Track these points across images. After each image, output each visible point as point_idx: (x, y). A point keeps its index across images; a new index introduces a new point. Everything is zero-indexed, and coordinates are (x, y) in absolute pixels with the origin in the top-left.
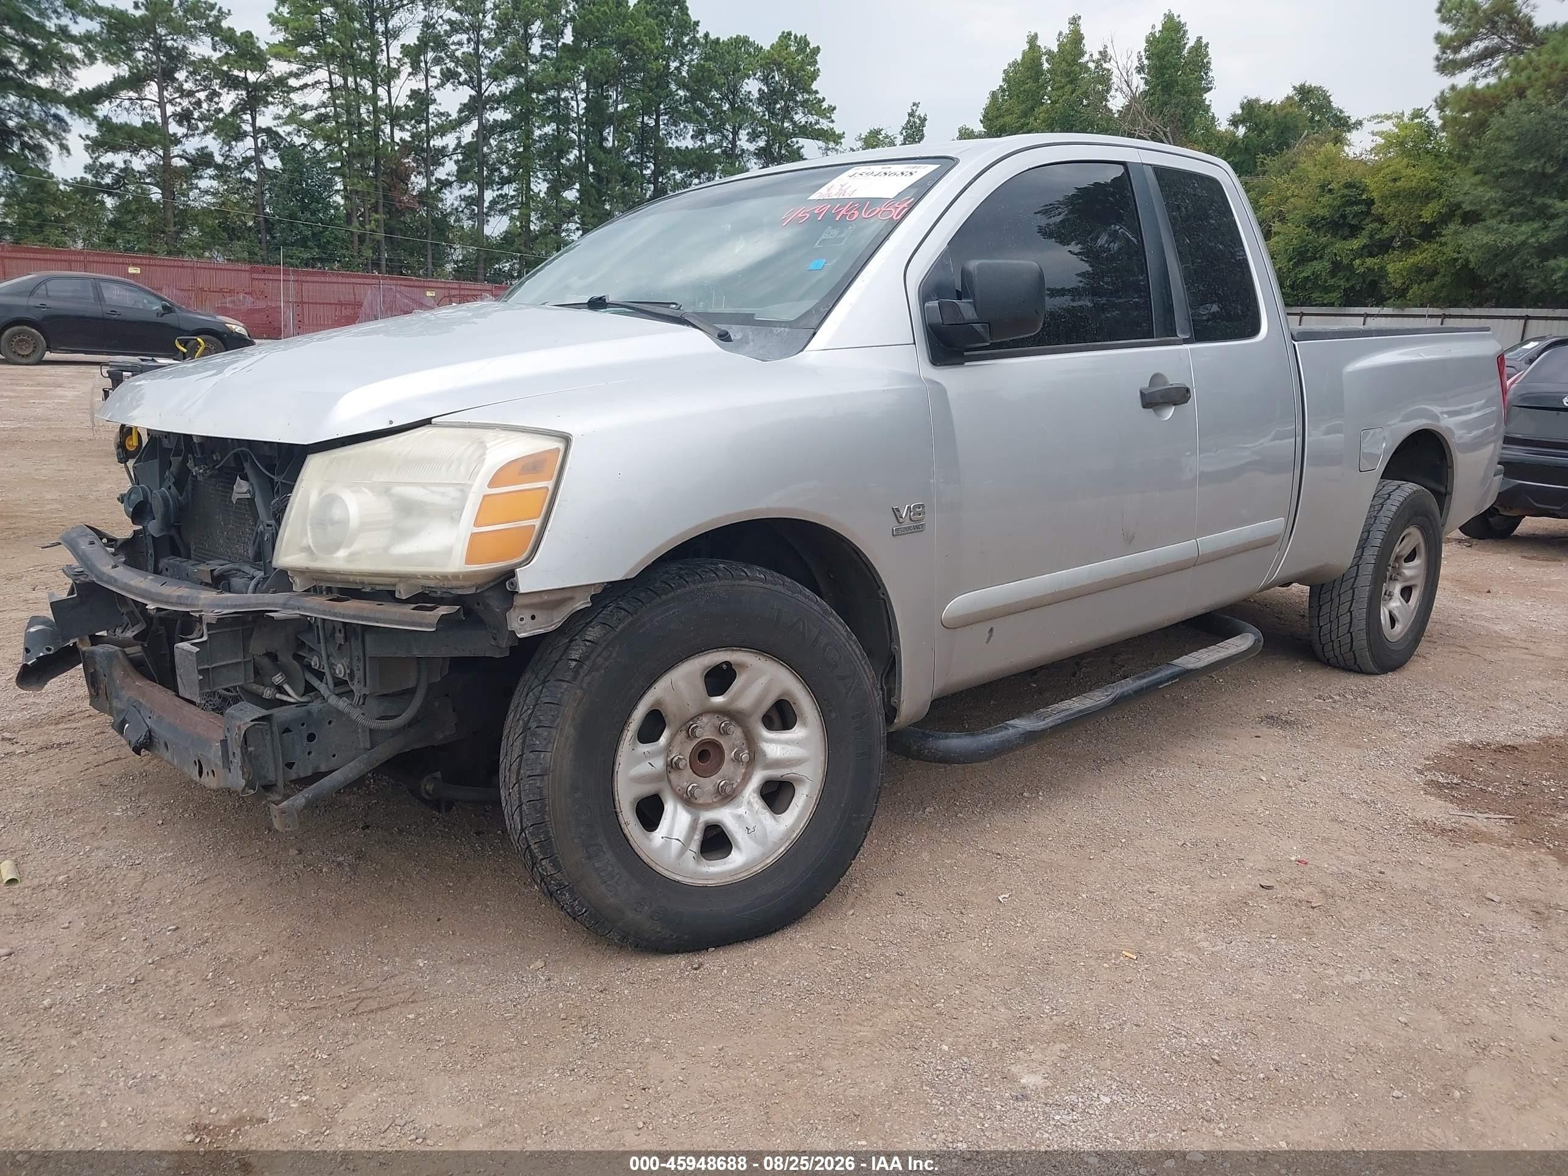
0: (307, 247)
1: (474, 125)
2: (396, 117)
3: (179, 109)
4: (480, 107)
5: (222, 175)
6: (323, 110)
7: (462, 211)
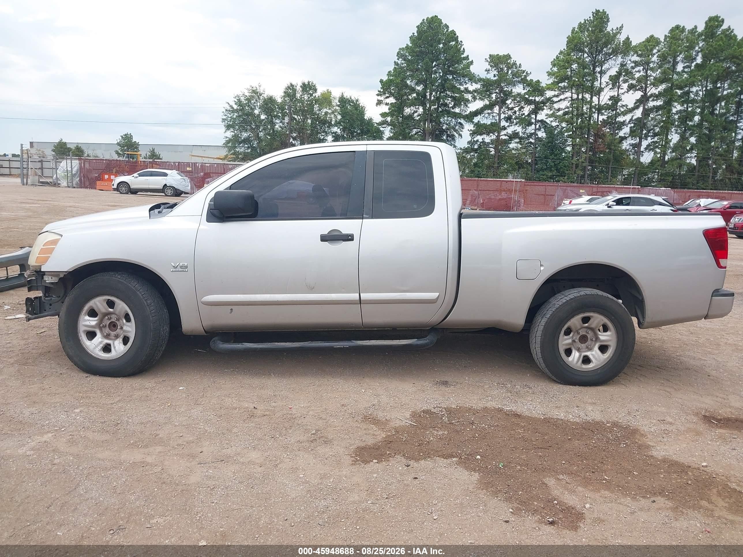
0: (551, 170)
1: (641, 109)
2: (600, 109)
3: (507, 116)
4: (645, 100)
5: (521, 141)
6: (567, 110)
7: (631, 151)
